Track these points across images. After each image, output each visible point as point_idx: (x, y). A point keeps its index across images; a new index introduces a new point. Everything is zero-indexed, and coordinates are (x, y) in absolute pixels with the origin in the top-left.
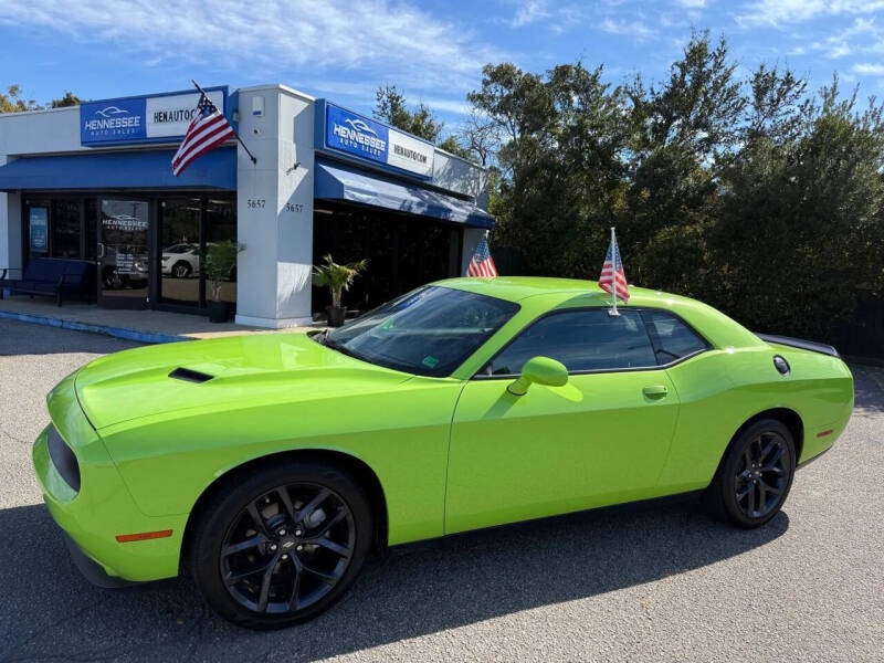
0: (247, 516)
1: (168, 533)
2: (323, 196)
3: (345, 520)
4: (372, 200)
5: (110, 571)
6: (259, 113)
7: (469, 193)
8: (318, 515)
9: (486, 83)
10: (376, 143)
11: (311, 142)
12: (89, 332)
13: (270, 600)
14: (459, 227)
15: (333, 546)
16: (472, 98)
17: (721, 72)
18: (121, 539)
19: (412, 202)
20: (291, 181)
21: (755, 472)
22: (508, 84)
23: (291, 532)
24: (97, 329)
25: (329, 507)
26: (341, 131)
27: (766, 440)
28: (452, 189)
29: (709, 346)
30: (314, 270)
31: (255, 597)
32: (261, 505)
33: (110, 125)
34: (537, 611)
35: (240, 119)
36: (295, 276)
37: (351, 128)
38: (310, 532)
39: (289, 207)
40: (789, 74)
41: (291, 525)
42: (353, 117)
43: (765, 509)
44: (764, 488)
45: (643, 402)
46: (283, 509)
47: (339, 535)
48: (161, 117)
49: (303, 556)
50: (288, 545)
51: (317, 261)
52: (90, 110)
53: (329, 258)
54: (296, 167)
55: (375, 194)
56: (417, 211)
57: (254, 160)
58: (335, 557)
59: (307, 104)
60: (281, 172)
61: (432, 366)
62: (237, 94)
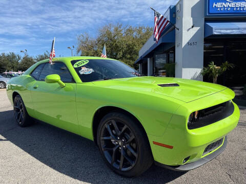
4: (235, 32)
6: (178, 11)
26: (218, 5)
30: (204, 69)
39: (189, 44)
54: (193, 27)
57: (178, 30)
62: (175, 7)
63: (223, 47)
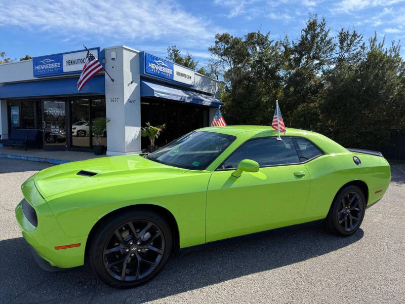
0: (115, 236)
1: (79, 245)
2: (145, 95)
3: (160, 236)
4: (167, 97)
5: (52, 264)
6: (114, 59)
7: (211, 92)
8: (147, 235)
9: (217, 43)
10: (168, 71)
11: (138, 71)
12: (39, 162)
13: (126, 275)
14: (207, 108)
15: (155, 249)
16: (211, 50)
17: (324, 33)
18: (57, 248)
19: (185, 97)
20: (130, 89)
21: (347, 210)
22: (227, 42)
23: (135, 243)
24: (43, 160)
25: (152, 231)
26: (152, 66)
27: (351, 196)
28: (203, 91)
29: (323, 153)
30: (142, 129)
31: (120, 274)
32: (121, 231)
33: (46, 67)
34: (249, 276)
35: (106, 62)
36: (133, 132)
37: (156, 64)
38: (144, 243)
39: (129, 101)
40: (355, 32)
41: (135, 240)
42: (157, 59)
43: (353, 228)
44: (351, 217)
45: (294, 179)
46: (131, 233)
47: (157, 244)
48: (70, 63)
49: (141, 254)
50: (134, 249)
51: (143, 125)
52: (37, 61)
53: (148, 124)
54: (132, 83)
55: (168, 94)
56: (188, 101)
57: (113, 80)
58: (156, 254)
59: (135, 54)
60: (125, 85)
61: (197, 165)
62: (104, 50)
63: (148, 104)
